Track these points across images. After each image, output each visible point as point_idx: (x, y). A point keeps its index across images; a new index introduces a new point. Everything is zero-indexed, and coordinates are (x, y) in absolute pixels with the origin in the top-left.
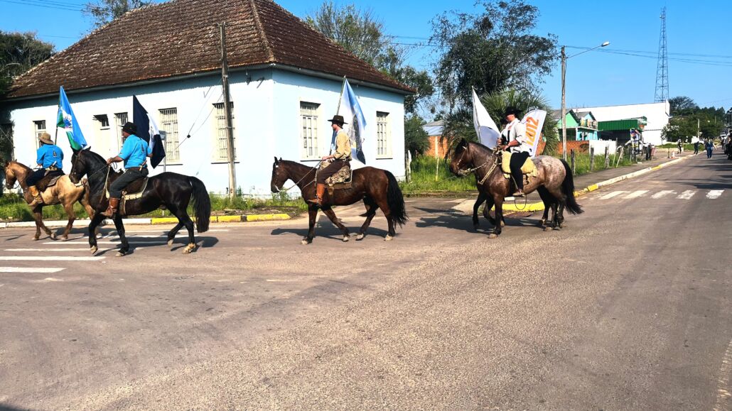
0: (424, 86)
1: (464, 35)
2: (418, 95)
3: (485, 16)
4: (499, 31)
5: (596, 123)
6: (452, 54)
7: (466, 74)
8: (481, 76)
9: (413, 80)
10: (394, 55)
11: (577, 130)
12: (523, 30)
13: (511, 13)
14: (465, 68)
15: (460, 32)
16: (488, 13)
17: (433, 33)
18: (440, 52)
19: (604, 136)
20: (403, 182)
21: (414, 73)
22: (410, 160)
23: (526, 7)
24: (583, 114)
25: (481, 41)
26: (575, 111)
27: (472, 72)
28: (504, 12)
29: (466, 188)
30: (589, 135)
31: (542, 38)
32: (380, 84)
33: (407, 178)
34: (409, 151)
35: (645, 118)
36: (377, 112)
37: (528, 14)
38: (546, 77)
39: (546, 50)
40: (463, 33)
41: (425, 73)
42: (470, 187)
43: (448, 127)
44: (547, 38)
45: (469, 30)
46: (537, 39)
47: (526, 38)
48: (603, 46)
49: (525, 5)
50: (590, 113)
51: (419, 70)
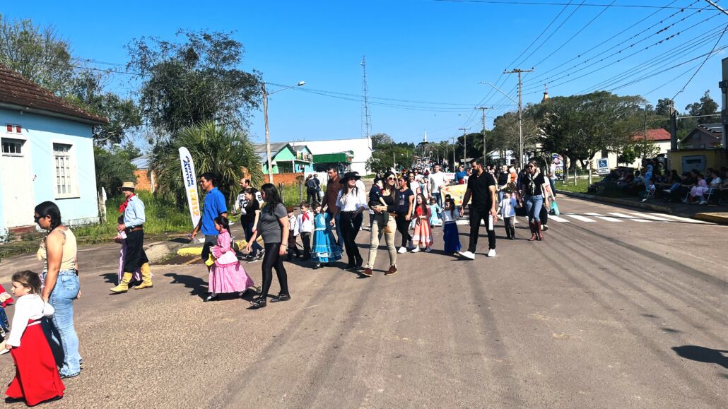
0: (130, 116)
1: (166, 64)
2: (123, 125)
3: (189, 47)
4: (204, 63)
5: (310, 156)
6: (153, 83)
7: (171, 105)
8: (187, 107)
9: (116, 108)
10: (90, 80)
11: (293, 163)
12: (229, 64)
13: (215, 46)
14: (170, 98)
15: (160, 60)
16: (191, 43)
17: (129, 59)
18: (140, 80)
19: (319, 168)
20: (95, 225)
21: (118, 101)
22: (105, 198)
23: (230, 42)
24: (299, 147)
25: (185, 71)
26: (291, 144)
27: (178, 103)
28: (208, 44)
29: (165, 229)
30: (306, 167)
31: (248, 74)
32: (54, 112)
33: (100, 220)
34: (103, 188)
35: (352, 152)
36: (54, 144)
37: (233, 49)
38: (254, 111)
39: (253, 86)
40: (165, 61)
41: (131, 102)
42: (170, 227)
43: (155, 160)
44: (252, 73)
45: (172, 59)
46: (243, 74)
47: (233, 73)
48: (299, 85)
49: (230, 39)
50: (306, 147)
51: (123, 97)
